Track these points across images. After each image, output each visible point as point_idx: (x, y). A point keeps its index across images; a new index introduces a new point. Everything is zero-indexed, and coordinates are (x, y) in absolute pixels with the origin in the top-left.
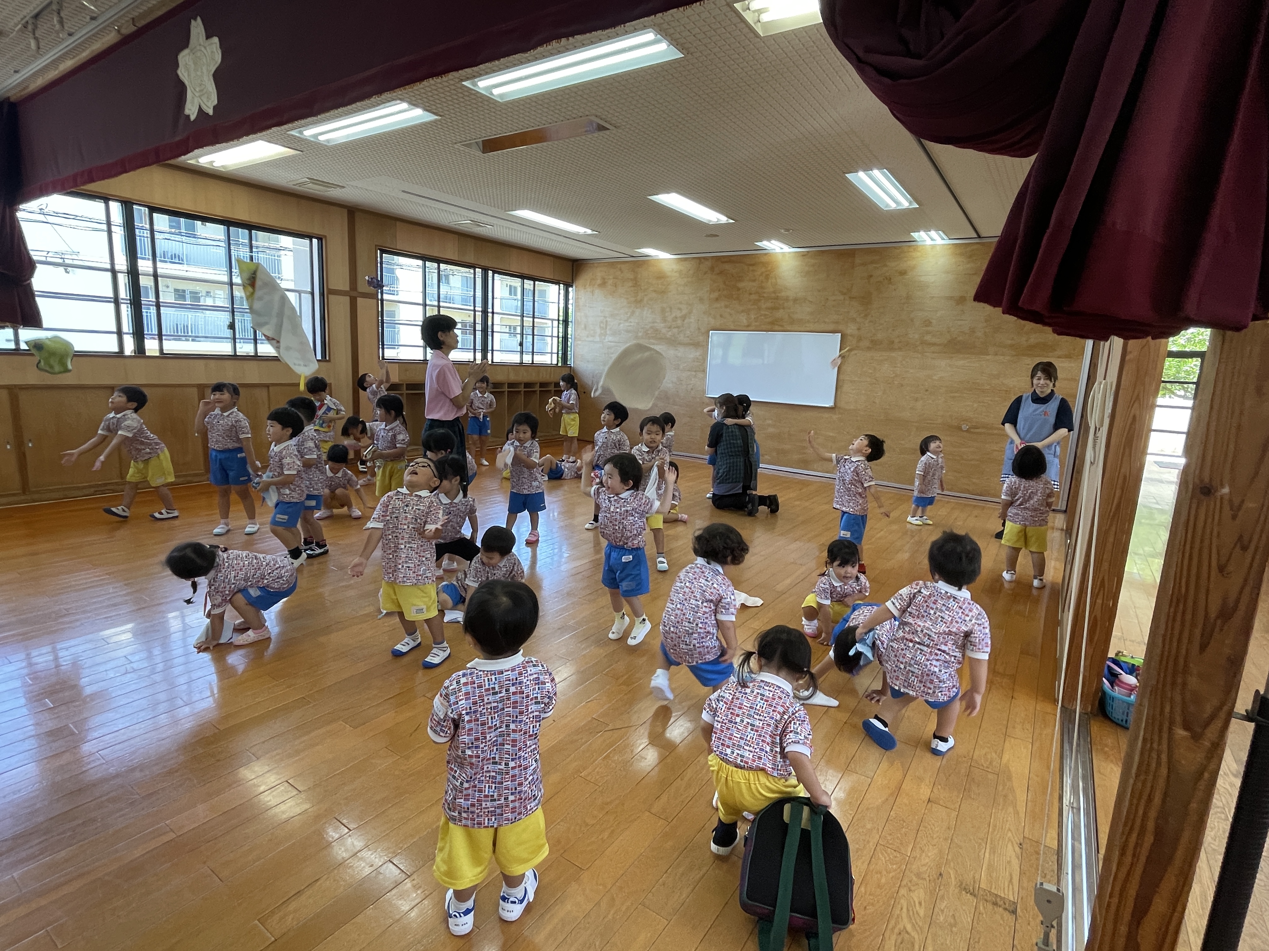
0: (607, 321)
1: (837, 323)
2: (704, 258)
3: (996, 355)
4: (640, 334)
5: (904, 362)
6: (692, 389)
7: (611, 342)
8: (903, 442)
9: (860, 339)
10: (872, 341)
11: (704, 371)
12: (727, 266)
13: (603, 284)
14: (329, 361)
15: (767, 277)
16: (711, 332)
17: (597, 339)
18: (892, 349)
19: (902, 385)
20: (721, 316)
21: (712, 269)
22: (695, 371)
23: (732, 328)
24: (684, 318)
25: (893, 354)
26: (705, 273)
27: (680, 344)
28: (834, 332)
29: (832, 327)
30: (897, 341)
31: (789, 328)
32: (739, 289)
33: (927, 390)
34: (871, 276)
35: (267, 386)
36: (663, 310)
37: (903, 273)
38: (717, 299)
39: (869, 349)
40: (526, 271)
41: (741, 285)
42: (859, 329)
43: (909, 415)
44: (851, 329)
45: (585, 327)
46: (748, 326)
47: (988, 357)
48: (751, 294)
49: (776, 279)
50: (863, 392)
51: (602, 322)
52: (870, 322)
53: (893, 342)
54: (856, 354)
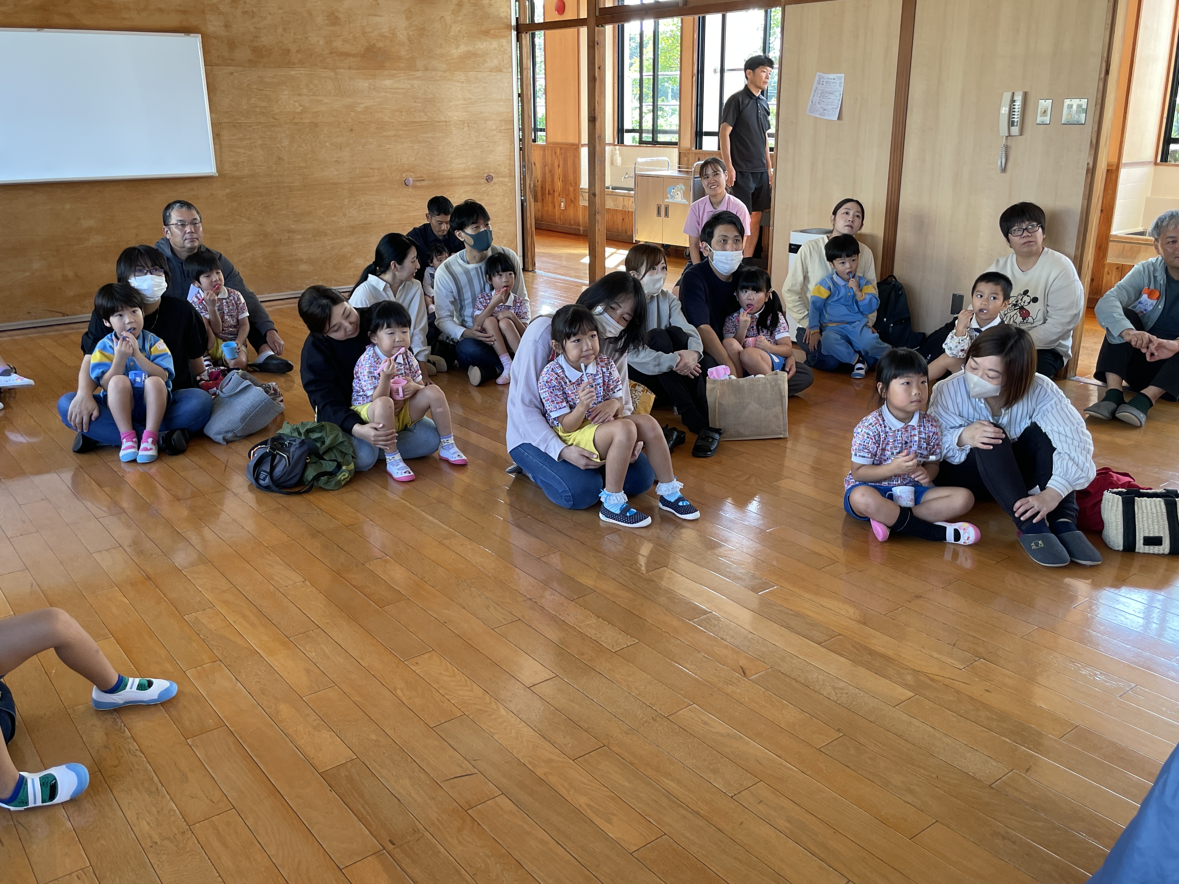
1: (184, 12)
3: (427, 70)
5: (311, 86)
8: (334, 219)
9: (232, 45)
10: (255, 50)
18: (290, 64)
19: (316, 125)
25: (293, 72)
28: (186, 30)
29: (174, 21)
30: (294, 49)
33: (352, 130)
39: (253, 63)
42: (227, 26)
43: (336, 173)
44: (214, 25)
47: (419, 74)
50: (260, 142)
52: (245, 13)
53: (289, 50)
54: (232, 73)
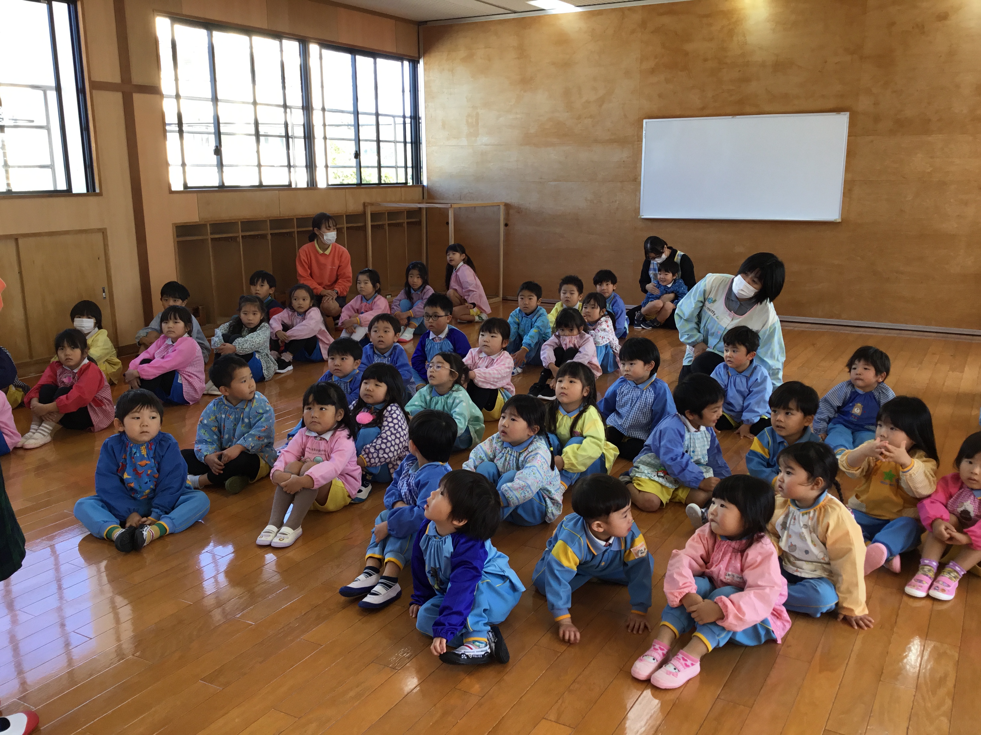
0: (477, 114)
1: (843, 97)
2: (630, 9)
4: (532, 131)
5: (946, 149)
6: (617, 209)
7: (486, 145)
8: (945, 266)
9: (877, 119)
10: (897, 121)
11: (636, 180)
12: (666, 20)
13: (469, 58)
14: (100, 194)
15: (731, 33)
16: (645, 121)
17: (464, 142)
18: (928, 132)
19: (944, 183)
20: (660, 96)
21: (643, 24)
22: (622, 182)
23: (678, 113)
24: (601, 101)
25: (930, 139)
26: (633, 32)
27: (596, 141)
28: (837, 110)
29: (831, 104)
30: (935, 118)
31: (767, 109)
32: (686, 54)
34: (893, 24)
35: (16, 238)
36: (567, 93)
37: (943, 17)
38: (653, 71)
39: (893, 132)
40: (359, 43)
41: (689, 47)
42: (876, 104)
45: (444, 126)
46: (703, 109)
48: (706, 60)
49: (744, 36)
50: (885, 197)
51: (469, 116)
52: (894, 92)
53: (930, 120)
54: (872, 141)
